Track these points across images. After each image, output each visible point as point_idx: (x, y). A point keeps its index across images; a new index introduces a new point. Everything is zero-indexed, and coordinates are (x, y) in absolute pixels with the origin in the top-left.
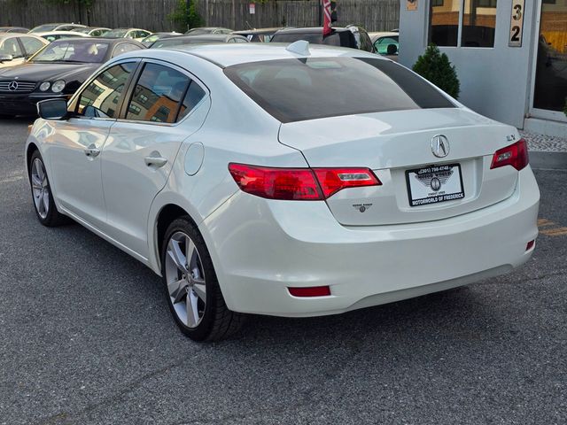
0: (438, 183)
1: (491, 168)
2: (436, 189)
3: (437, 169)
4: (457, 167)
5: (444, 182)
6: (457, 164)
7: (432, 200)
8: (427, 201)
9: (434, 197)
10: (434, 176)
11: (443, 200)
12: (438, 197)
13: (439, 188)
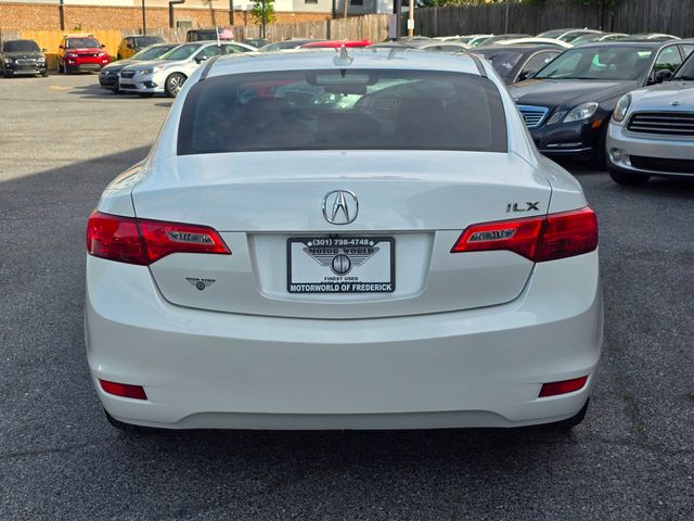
0: (346, 264)
1: (453, 251)
2: (341, 272)
3: (346, 242)
4: (389, 243)
5: (358, 263)
6: (389, 237)
7: (328, 288)
8: (318, 288)
9: (334, 284)
10: (341, 252)
11: (350, 291)
12: (340, 285)
13: (346, 271)
